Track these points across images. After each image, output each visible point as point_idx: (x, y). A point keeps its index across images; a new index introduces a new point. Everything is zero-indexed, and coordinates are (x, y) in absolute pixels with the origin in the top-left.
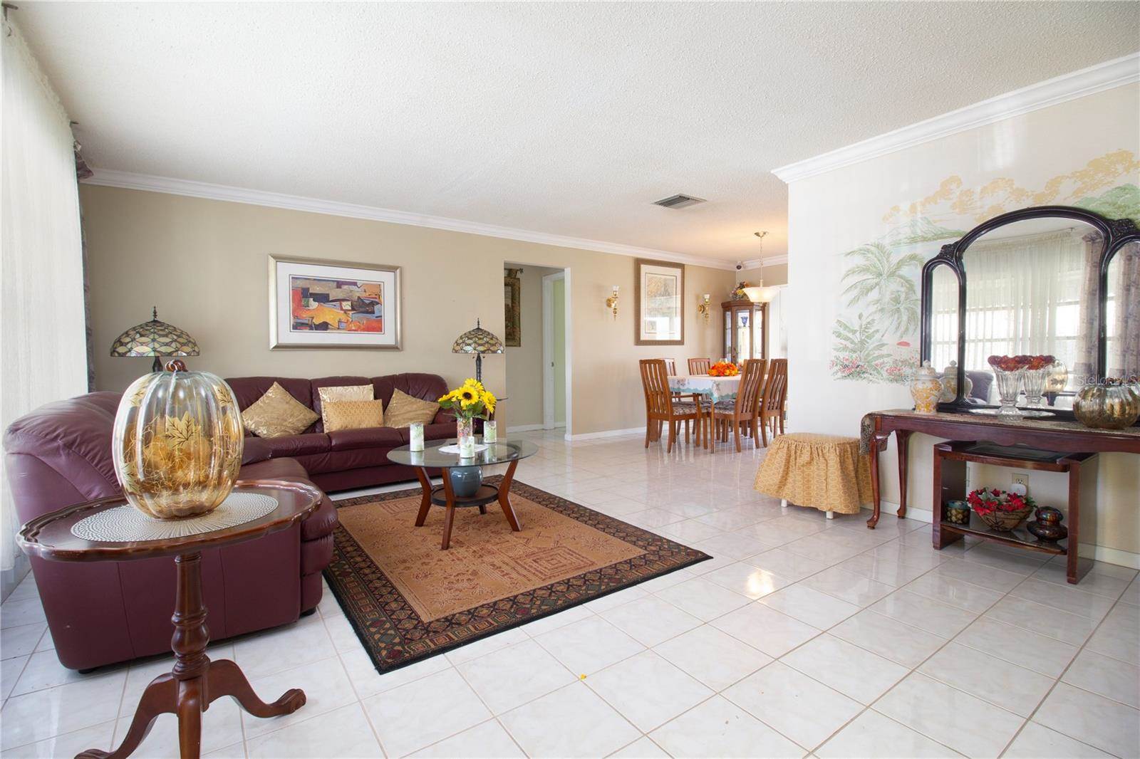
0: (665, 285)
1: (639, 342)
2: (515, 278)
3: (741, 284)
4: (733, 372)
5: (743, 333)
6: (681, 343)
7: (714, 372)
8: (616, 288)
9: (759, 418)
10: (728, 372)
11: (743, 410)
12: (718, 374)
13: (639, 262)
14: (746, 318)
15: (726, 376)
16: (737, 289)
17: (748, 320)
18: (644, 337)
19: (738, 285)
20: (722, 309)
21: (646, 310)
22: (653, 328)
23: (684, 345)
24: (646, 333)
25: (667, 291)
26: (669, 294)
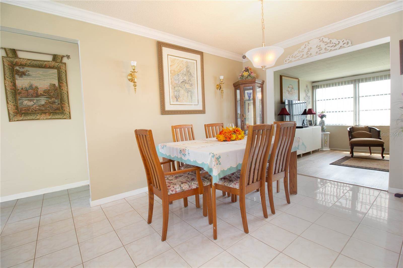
0: (187, 67)
1: (164, 112)
2: (61, 62)
3: (246, 68)
4: (240, 136)
5: (249, 104)
6: (203, 112)
7: (222, 137)
8: (134, 63)
9: (266, 184)
10: (234, 136)
11: (249, 180)
12: (225, 139)
13: (160, 45)
14: (250, 94)
15: (233, 140)
16: (243, 72)
17: (252, 95)
18: (168, 107)
19: (244, 69)
20: (233, 88)
21: (170, 85)
22: (177, 101)
23: (205, 114)
24: (170, 104)
25: (189, 71)
26: (191, 74)
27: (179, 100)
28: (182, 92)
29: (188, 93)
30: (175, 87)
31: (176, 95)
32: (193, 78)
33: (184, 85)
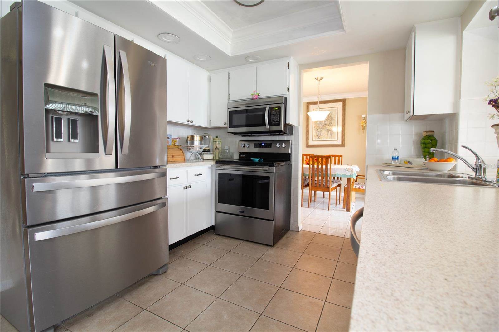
1: (308, 146)
6: (342, 145)
13: (308, 104)
18: (312, 143)
21: (314, 129)
22: (319, 138)
23: (344, 148)
24: (313, 141)
25: (330, 116)
26: (332, 118)
27: (320, 138)
28: (323, 132)
29: (329, 132)
30: (317, 129)
31: (318, 134)
32: (334, 121)
33: (326, 127)
